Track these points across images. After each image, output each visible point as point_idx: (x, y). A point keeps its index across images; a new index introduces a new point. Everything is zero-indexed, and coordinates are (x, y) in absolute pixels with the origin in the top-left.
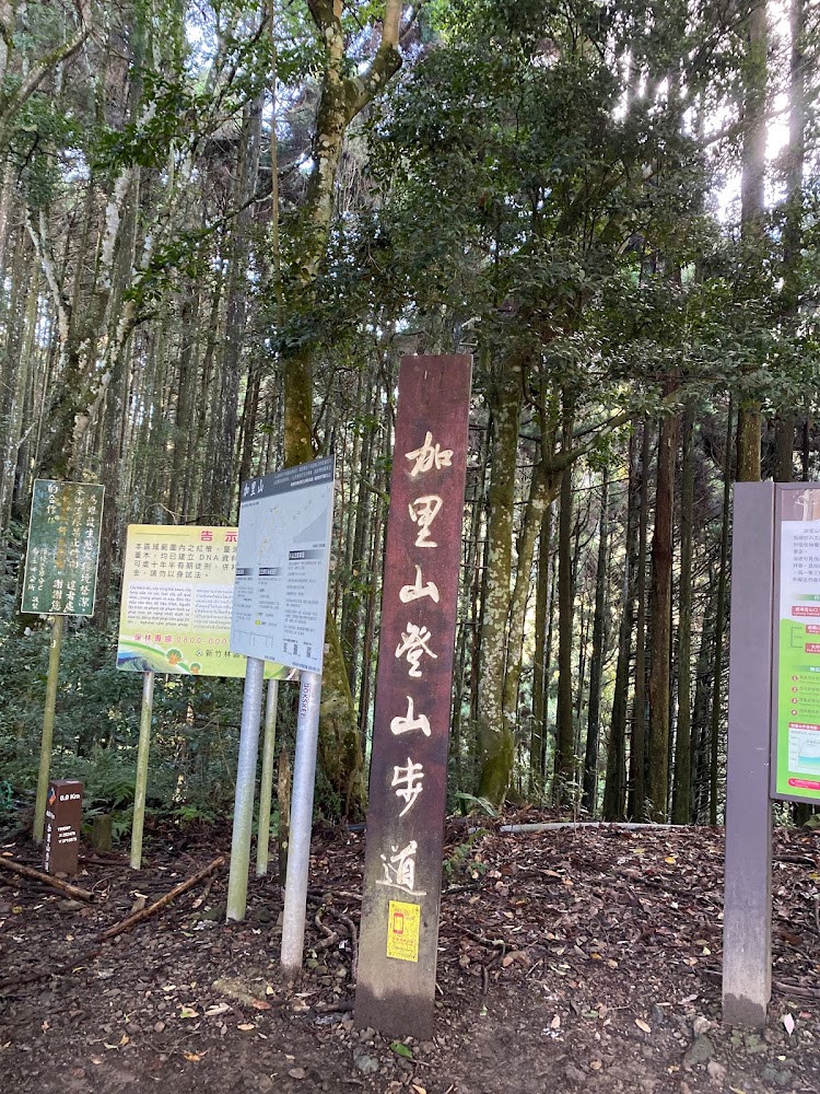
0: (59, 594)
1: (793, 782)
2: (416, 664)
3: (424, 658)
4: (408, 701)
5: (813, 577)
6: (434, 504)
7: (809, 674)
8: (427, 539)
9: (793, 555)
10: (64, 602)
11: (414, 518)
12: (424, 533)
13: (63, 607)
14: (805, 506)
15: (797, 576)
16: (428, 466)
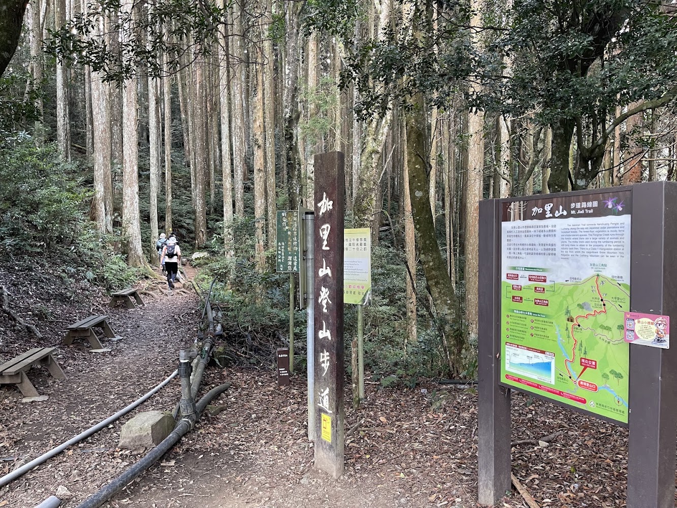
0: (290, 263)
1: (507, 377)
2: (325, 306)
3: (327, 303)
4: (322, 323)
5: (515, 256)
6: (327, 227)
7: (514, 314)
8: (326, 246)
9: (507, 242)
10: (293, 266)
11: (322, 236)
12: (325, 243)
13: (293, 269)
14: (512, 211)
15: (509, 255)
16: (325, 210)
